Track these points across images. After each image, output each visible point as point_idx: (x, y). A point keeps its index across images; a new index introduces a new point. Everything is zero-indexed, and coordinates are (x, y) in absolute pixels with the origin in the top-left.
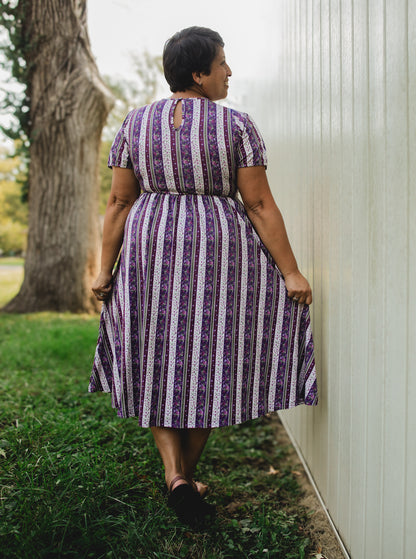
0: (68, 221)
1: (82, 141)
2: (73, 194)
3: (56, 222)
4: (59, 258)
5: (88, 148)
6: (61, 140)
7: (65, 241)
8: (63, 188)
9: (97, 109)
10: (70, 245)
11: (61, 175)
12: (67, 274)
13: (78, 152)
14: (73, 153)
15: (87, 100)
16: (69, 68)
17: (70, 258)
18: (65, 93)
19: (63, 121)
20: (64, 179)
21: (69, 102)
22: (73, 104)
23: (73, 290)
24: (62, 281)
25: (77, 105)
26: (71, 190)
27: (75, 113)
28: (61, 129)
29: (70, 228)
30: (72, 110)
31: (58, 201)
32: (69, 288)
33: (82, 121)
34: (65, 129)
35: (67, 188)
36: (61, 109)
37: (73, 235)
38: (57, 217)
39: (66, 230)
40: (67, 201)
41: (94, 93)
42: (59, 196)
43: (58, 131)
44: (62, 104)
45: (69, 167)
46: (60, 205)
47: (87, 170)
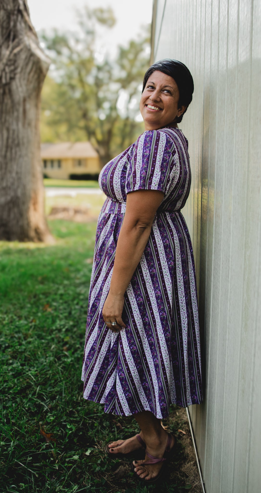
0: (15, 167)
1: (25, 100)
2: (18, 145)
3: (6, 168)
4: (9, 198)
5: (30, 106)
6: (7, 100)
7: (13, 184)
8: (10, 141)
9: (35, 72)
10: (18, 187)
11: (8, 130)
12: (16, 210)
13: (21, 110)
14: (18, 111)
15: (27, 64)
16: (12, 37)
17: (17, 198)
18: (9, 60)
19: (8, 84)
20: (11, 132)
21: (12, 68)
22: (16, 69)
23: (20, 223)
24: (12, 216)
25: (19, 70)
26: (16, 142)
27: (18, 76)
28: (7, 91)
29: (17, 173)
30: (15, 74)
31: (6, 151)
32: (18, 222)
33: (24, 83)
34: (10, 91)
35: (13, 140)
36: (6, 74)
37: (19, 179)
38: (6, 164)
39: (14, 175)
40: (13, 151)
41: (32, 58)
42: (7, 147)
43: (4, 93)
44: (7, 70)
45: (15, 123)
46: (8, 154)
47: (29, 124)
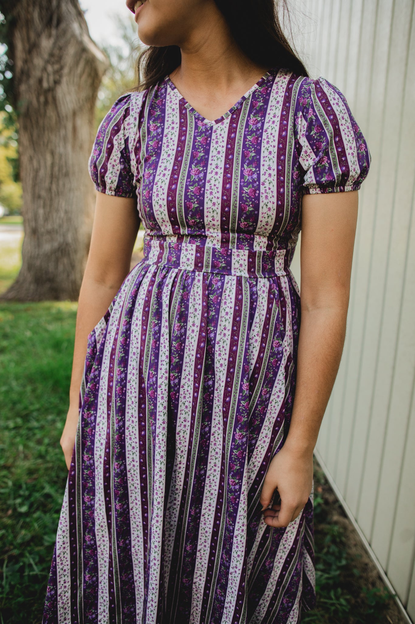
0: (63, 204)
1: (74, 114)
2: (67, 175)
3: (51, 206)
4: (56, 245)
5: (82, 122)
6: (51, 112)
7: (60, 226)
8: (56, 169)
9: (89, 75)
10: (68, 230)
11: (53, 153)
12: (65, 261)
13: (70, 126)
14: (65, 128)
15: (77, 63)
16: (55, 21)
17: (67, 244)
18: (52, 55)
19: (51, 90)
20: (57, 157)
21: (56, 67)
22: (62, 68)
23: (72, 277)
24: (61, 268)
25: (66, 71)
26: (64, 171)
27: (64, 80)
28: (50, 99)
29: (66, 212)
30: (61, 76)
31: (51, 183)
32: (68, 276)
33: (73, 89)
34: (54, 99)
35: (60, 170)
36: (48, 75)
37: (69, 220)
38: (51, 199)
39: (62, 214)
40: (61, 183)
41: (84, 56)
42: (52, 176)
43: (46, 103)
44: (50, 68)
45: (61, 144)
46: (54, 187)
47: (81, 147)
